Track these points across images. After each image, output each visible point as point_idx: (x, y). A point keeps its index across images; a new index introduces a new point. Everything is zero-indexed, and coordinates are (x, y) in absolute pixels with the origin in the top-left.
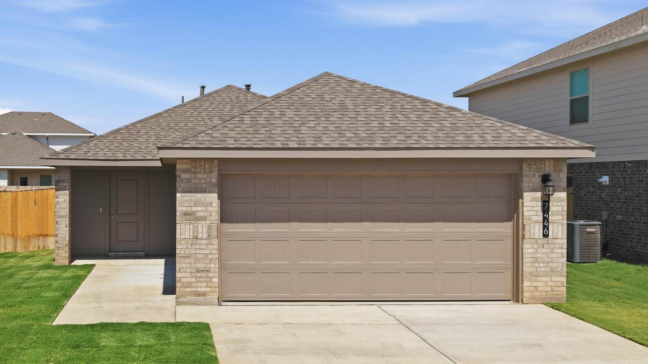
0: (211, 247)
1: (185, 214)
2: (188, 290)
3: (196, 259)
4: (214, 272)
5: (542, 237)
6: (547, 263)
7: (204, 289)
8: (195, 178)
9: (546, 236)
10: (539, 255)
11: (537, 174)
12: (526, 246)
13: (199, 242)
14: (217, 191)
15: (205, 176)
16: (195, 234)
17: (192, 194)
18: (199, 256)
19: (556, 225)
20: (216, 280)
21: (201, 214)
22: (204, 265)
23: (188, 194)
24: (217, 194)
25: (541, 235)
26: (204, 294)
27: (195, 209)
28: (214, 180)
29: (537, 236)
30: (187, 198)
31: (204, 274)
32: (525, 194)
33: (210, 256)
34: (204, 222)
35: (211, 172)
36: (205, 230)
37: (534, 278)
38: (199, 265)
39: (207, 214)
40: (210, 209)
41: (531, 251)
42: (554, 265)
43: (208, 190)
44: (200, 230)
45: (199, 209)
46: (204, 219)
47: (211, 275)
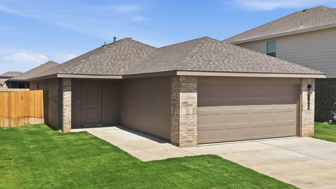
0: (194, 118)
1: (183, 103)
2: (185, 140)
3: (188, 125)
4: (195, 131)
5: (307, 110)
6: (309, 120)
7: (191, 139)
8: (188, 85)
9: (309, 109)
10: (307, 117)
11: (307, 84)
12: (303, 113)
13: (189, 116)
14: (197, 91)
15: (192, 84)
16: (188, 112)
17: (187, 93)
18: (189, 123)
19: (311, 104)
20: (196, 134)
21: (190, 103)
22: (191, 128)
23: (185, 93)
24: (197, 93)
25: (307, 109)
26: (191, 142)
27: (187, 100)
28: (196, 86)
29: (306, 110)
30: (184, 95)
31: (191, 132)
32: (303, 92)
33: (194, 123)
34: (191, 107)
35: (194, 83)
36: (192, 110)
37: (305, 126)
38: (189, 128)
39: (193, 103)
40: (194, 100)
41: (304, 115)
42: (311, 120)
43: (193, 91)
44: (190, 110)
45: (189, 100)
46: (191, 105)
47: (194, 132)
